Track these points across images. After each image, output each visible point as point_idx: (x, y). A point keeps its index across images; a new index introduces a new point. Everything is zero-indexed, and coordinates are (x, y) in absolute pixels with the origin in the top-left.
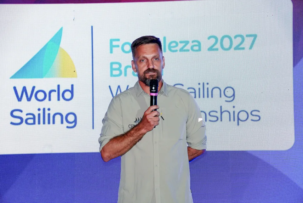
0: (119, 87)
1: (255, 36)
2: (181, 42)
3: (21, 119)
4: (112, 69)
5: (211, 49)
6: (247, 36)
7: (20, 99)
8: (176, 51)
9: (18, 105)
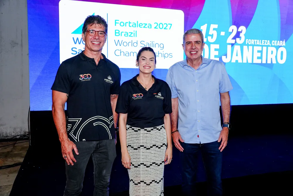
0: (118, 40)
1: (171, 25)
2: (144, 24)
3: (76, 52)
4: (116, 33)
5: (155, 28)
6: (169, 24)
7: (75, 43)
8: (142, 27)
9: (75, 46)
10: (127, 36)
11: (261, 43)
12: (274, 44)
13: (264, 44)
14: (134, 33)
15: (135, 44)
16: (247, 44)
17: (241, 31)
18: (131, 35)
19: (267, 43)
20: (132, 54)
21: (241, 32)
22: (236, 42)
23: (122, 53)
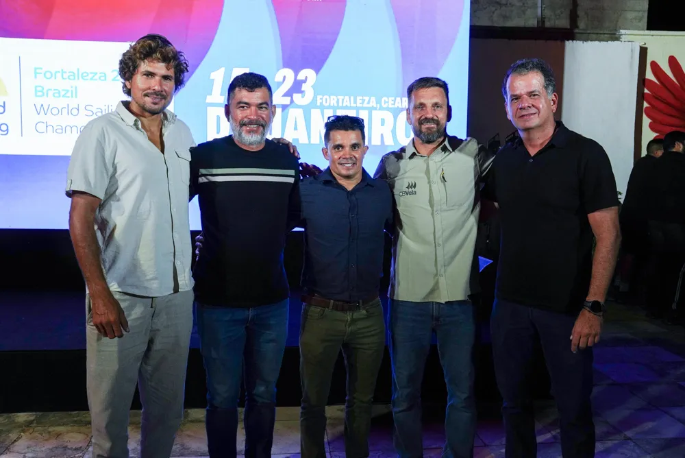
0: (42, 105)
4: (36, 91)
8: (87, 79)
10: (60, 96)
11: (355, 102)
12: (387, 104)
13: (361, 105)
14: (72, 91)
15: (75, 112)
16: (318, 104)
17: (304, 78)
18: (68, 95)
19: (369, 103)
20: (68, 128)
21: (305, 81)
22: (292, 101)
23: (50, 129)
